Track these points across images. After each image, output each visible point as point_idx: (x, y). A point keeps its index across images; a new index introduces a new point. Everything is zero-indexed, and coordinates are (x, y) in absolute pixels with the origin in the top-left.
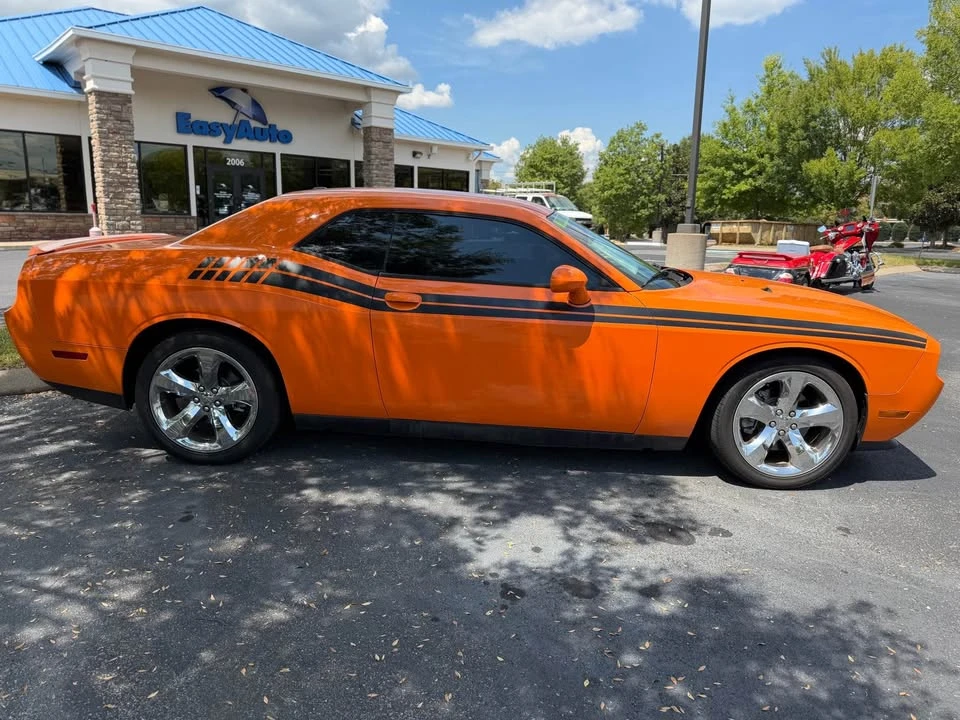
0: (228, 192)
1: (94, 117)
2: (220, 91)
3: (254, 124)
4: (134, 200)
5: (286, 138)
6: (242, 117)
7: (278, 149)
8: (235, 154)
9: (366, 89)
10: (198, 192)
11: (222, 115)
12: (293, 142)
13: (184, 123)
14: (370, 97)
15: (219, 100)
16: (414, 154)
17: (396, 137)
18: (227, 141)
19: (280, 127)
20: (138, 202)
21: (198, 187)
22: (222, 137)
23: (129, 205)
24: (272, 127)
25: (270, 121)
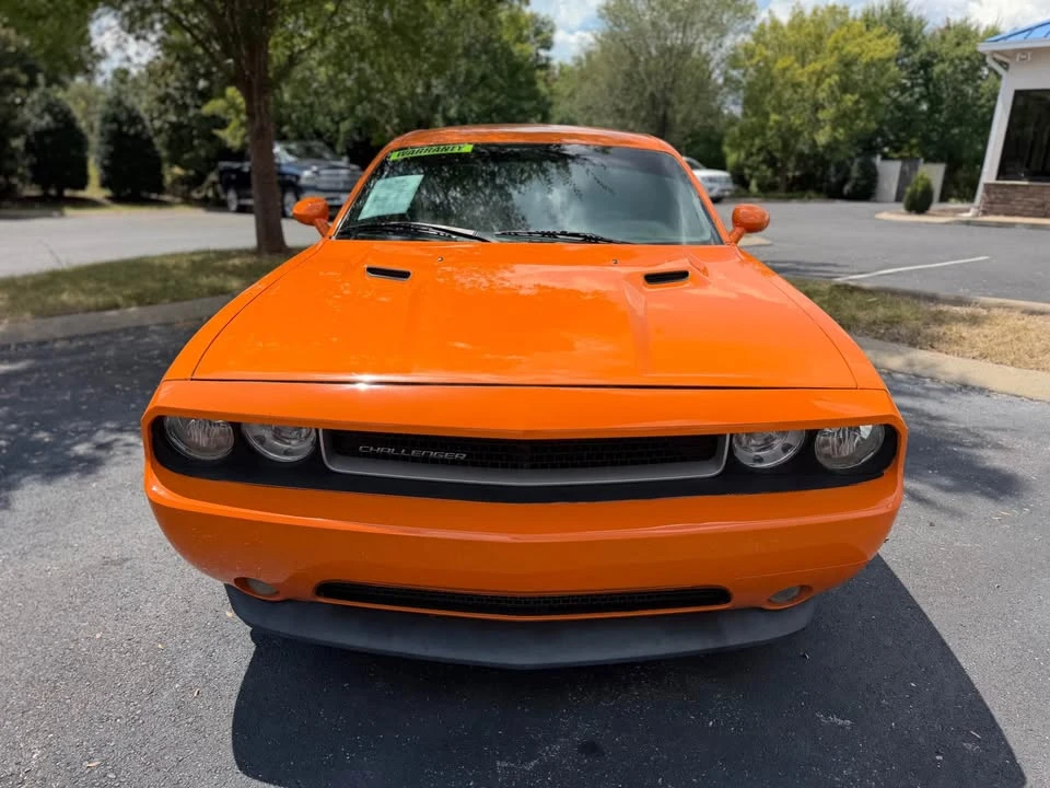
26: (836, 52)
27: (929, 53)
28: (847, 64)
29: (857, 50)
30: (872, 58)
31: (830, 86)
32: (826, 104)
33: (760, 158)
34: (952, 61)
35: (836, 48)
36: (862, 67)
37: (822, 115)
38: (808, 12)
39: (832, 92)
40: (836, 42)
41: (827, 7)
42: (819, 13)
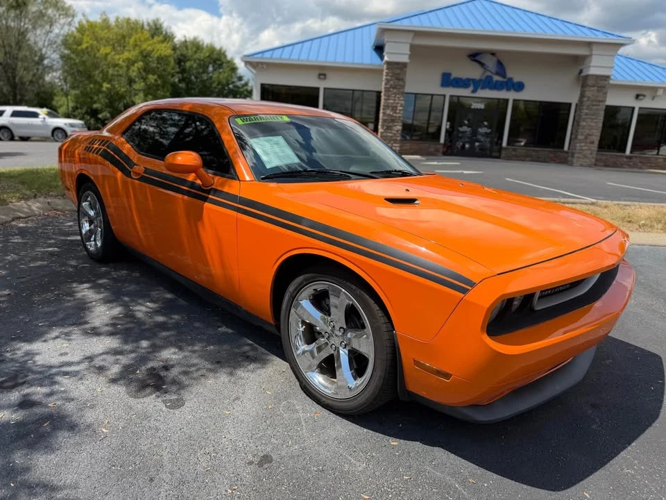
0: (469, 126)
1: (384, 78)
2: (475, 56)
3: (496, 78)
4: (397, 131)
5: (519, 87)
6: (489, 74)
7: (511, 96)
8: (476, 100)
9: (589, 44)
10: (448, 127)
11: (475, 72)
12: (524, 90)
13: (447, 80)
14: (591, 50)
15: (474, 63)
16: (637, 97)
17: (611, 82)
18: (474, 91)
19: (516, 79)
20: (399, 132)
21: (449, 123)
22: (471, 88)
23: (395, 134)
24: (511, 79)
25: (509, 75)
26: (137, 48)
27: (182, 55)
28: (145, 56)
29: (149, 48)
30: (161, 55)
31: (139, 69)
32: (137, 79)
33: (84, 111)
34: (195, 61)
35: (136, 45)
36: (155, 59)
37: (136, 86)
38: (112, 20)
39: (140, 73)
40: (135, 41)
41: (124, 19)
42: (119, 20)
